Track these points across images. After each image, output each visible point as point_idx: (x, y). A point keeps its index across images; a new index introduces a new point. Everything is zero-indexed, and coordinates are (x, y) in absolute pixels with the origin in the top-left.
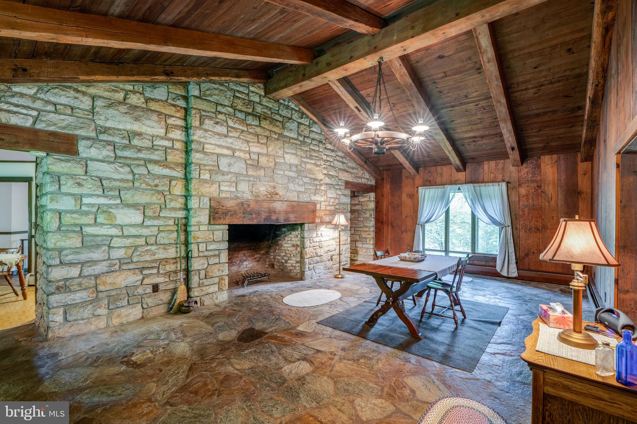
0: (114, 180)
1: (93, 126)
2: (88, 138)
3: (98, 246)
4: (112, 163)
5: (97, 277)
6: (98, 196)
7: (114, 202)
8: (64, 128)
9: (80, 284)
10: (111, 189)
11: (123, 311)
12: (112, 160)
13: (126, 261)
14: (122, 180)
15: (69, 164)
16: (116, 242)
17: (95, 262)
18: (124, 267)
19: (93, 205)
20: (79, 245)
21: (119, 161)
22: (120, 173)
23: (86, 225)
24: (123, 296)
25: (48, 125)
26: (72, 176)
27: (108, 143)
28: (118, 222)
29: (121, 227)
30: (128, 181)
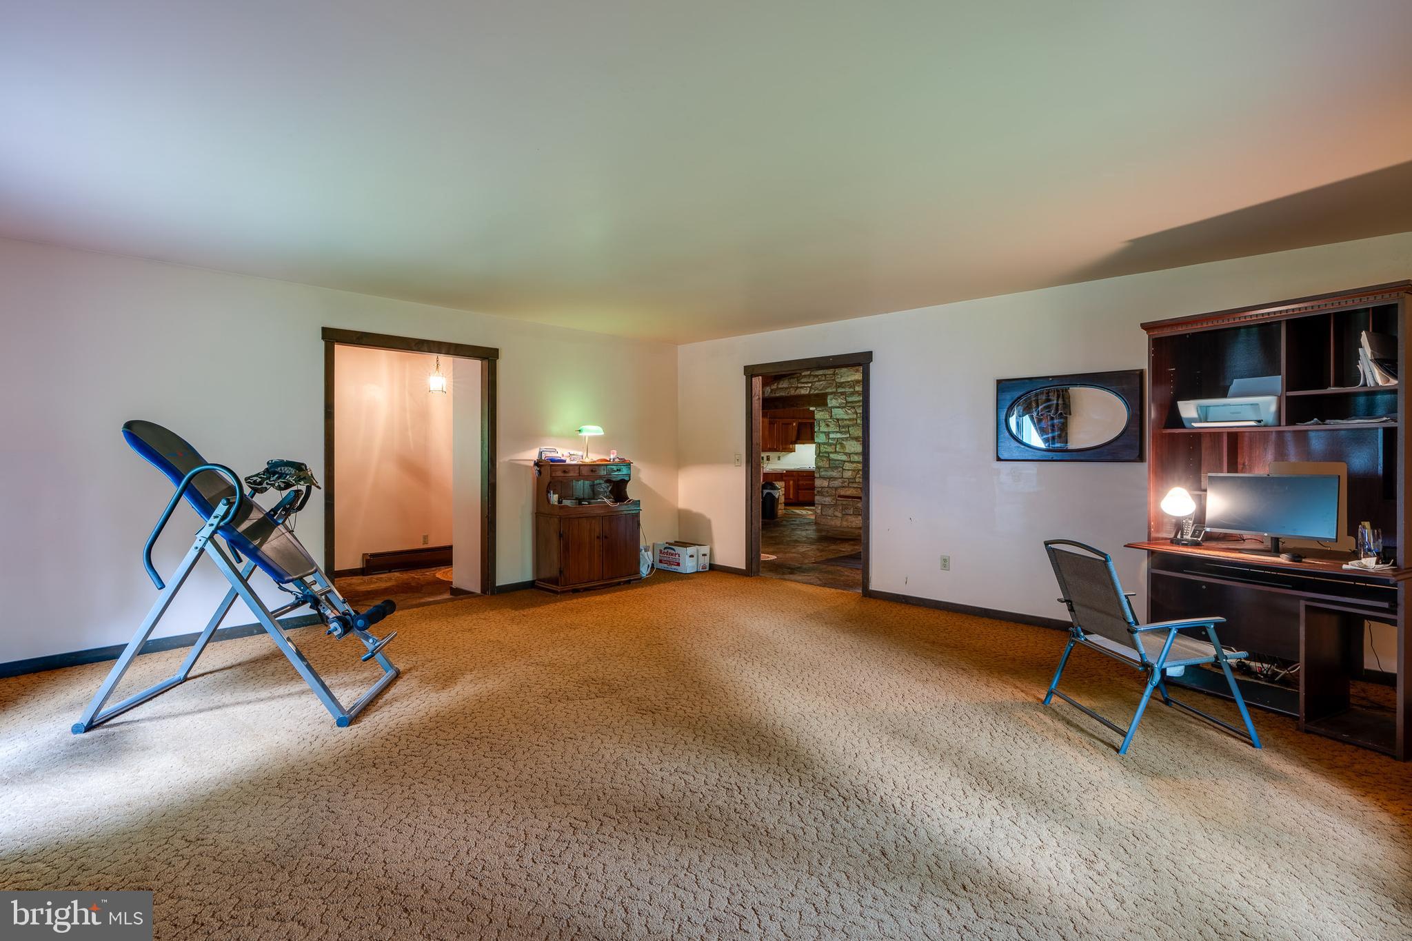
0: (846, 420)
1: (835, 384)
2: (832, 393)
3: (837, 468)
4: (844, 407)
5: (836, 489)
6: (837, 432)
7: (844, 436)
8: (821, 390)
9: (827, 492)
10: (843, 427)
11: (851, 518)
12: (844, 405)
13: (852, 481)
14: (850, 420)
15: (823, 413)
16: (847, 466)
17: (835, 479)
18: (850, 485)
19: (834, 439)
20: (827, 466)
21: (848, 405)
22: (848, 414)
23: (831, 453)
24: (850, 507)
25: (815, 390)
26: (825, 420)
27: (842, 393)
28: (847, 451)
29: (849, 455)
30: (853, 419)
